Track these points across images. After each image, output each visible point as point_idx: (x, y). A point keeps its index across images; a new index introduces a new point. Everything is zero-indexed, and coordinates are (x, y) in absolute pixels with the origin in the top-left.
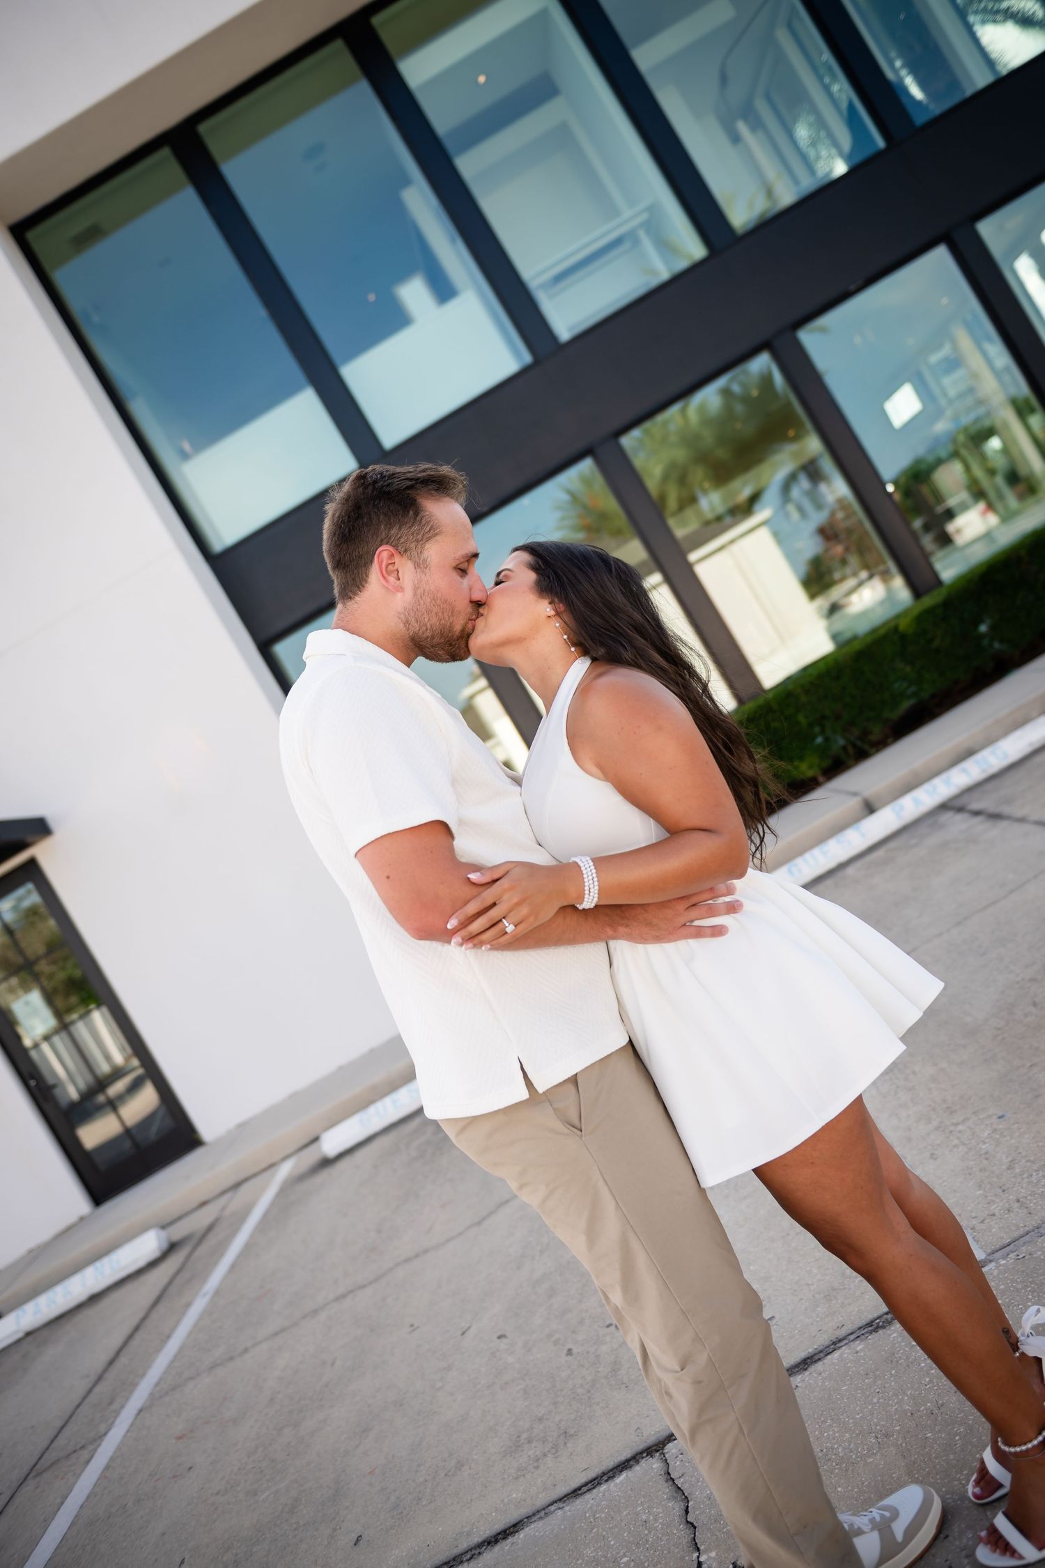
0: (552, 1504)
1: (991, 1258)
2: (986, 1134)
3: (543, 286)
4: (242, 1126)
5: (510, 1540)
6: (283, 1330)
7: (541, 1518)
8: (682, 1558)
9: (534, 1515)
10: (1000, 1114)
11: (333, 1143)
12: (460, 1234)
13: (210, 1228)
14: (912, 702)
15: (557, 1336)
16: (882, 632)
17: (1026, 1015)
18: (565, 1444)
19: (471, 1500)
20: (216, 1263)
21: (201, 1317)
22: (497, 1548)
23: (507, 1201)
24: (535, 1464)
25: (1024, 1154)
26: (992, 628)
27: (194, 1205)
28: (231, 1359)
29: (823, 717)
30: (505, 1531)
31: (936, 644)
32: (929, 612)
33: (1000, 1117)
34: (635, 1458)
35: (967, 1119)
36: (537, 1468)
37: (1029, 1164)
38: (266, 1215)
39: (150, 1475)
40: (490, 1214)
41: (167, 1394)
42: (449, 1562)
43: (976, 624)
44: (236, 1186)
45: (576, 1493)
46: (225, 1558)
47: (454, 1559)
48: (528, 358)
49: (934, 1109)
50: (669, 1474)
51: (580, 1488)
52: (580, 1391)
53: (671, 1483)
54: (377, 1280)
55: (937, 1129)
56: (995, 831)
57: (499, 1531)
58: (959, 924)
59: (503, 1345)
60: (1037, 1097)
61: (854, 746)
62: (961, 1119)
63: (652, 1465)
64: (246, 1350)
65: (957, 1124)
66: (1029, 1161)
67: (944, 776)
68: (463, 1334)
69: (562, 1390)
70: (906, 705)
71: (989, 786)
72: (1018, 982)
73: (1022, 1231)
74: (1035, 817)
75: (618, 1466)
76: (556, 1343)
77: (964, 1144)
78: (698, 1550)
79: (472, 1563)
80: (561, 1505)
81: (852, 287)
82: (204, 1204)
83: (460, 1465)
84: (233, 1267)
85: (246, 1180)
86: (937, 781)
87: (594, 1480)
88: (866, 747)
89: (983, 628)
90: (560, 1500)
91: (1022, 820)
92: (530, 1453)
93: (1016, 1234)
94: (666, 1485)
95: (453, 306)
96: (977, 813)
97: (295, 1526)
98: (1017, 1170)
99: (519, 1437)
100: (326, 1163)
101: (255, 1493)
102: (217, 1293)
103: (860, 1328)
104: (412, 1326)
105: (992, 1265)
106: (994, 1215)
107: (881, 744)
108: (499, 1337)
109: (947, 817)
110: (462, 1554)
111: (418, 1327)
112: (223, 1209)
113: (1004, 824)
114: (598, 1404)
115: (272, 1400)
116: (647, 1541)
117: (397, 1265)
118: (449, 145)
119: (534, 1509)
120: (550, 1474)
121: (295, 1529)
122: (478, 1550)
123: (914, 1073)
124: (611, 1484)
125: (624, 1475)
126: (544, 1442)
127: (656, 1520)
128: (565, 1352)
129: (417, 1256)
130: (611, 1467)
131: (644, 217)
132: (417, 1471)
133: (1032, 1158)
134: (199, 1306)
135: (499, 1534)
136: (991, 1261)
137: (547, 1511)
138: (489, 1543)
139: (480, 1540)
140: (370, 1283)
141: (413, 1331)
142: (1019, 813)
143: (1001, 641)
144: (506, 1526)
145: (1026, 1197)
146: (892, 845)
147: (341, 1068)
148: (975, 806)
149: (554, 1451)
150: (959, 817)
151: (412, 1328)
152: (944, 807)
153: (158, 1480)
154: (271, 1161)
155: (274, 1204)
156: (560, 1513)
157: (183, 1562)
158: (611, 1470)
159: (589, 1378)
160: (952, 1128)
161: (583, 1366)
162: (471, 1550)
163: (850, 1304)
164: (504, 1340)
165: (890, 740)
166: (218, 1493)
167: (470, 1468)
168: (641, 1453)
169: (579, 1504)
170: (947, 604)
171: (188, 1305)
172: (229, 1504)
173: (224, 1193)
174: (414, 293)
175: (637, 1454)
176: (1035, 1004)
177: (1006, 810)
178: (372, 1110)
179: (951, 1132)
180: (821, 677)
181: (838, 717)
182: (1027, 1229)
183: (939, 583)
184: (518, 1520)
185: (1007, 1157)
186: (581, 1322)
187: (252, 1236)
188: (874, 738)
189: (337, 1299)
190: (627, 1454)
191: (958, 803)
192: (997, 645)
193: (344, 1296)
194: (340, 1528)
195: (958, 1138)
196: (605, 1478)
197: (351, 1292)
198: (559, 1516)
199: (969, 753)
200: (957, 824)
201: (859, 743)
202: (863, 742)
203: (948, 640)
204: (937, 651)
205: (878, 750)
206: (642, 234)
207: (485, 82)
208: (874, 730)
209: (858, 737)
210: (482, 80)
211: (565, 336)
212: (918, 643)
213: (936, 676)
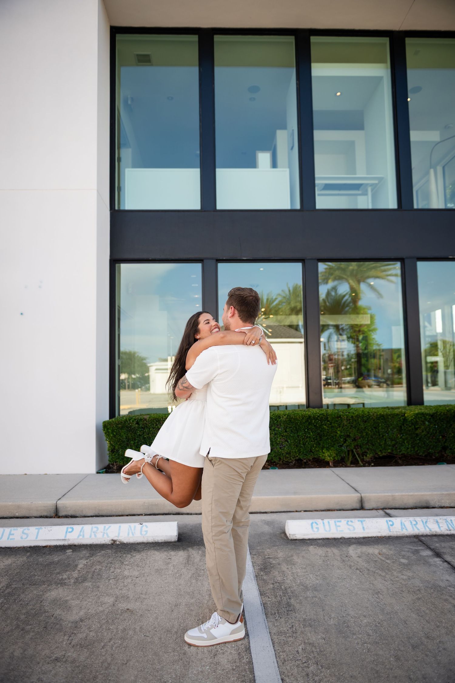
16: (396, 411)
29: (348, 436)
31: (418, 432)
32: (423, 414)
48: (298, 207)
81: (451, 257)
95: (275, 170)
107: (367, 464)
131: (377, 181)
165: (373, 464)
174: (264, 158)
180: (358, 416)
181: (355, 440)
188: (366, 459)
201: (357, 456)
202: (359, 457)
203: (424, 433)
204: (417, 435)
205: (364, 466)
206: (369, 189)
207: (339, 96)
208: (368, 455)
209: (358, 454)
210: (339, 94)
211: (318, 207)
212: (410, 426)
213: (410, 446)
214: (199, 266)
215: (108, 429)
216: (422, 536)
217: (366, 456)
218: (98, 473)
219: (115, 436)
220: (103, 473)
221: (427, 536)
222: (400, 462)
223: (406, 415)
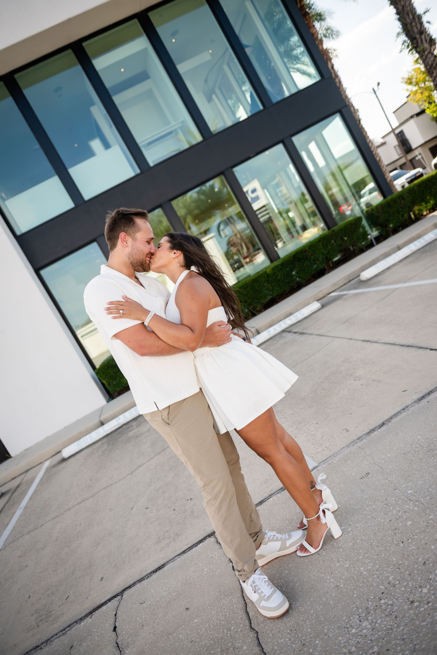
0: (176, 557)
1: (319, 465)
2: (313, 429)
3: (143, 146)
4: (27, 450)
5: (162, 570)
6: (57, 517)
7: (172, 562)
8: (227, 566)
9: (169, 561)
10: (317, 423)
11: (66, 452)
12: (124, 478)
13: (18, 486)
14: (271, 297)
15: (169, 505)
16: (261, 273)
17: (321, 393)
18: (178, 538)
19: (145, 560)
20: (23, 498)
21: (21, 516)
22: (157, 573)
23: (141, 466)
24: (167, 545)
25: (326, 433)
26: (297, 273)
27: (11, 479)
28: (37, 528)
30: (159, 567)
31: (279, 277)
32: (276, 267)
33: (316, 424)
34: (205, 539)
35: (306, 425)
36: (168, 546)
37: (328, 436)
38: (41, 480)
39: (9, 571)
40: (135, 470)
41: (11, 543)
42: (139, 580)
43: (292, 271)
44: (27, 471)
45: (184, 552)
46: (48, 593)
47: (141, 579)
48: (138, 171)
49: (294, 423)
50: (218, 541)
51: (185, 551)
52: (180, 521)
53: (219, 544)
54: (93, 496)
55: (296, 429)
56: (303, 338)
57: (157, 568)
58: (294, 367)
59: (148, 510)
60: (328, 417)
61: (251, 312)
62: (304, 425)
63: (212, 539)
64: (42, 525)
65: (302, 427)
66: (328, 435)
67: (284, 321)
68: (132, 509)
69: (173, 522)
70: (269, 298)
71: (299, 324)
72: (317, 383)
73: (328, 456)
74: (315, 333)
75: (199, 542)
76: (168, 508)
77: (306, 433)
78: (232, 562)
79: (148, 579)
80: (179, 557)
81: (252, 156)
82: (13, 479)
83: (138, 550)
84: (31, 498)
85: (31, 469)
86: (281, 323)
87: (190, 547)
88: (255, 312)
89: (294, 273)
90: (179, 555)
91: (311, 334)
92: (164, 542)
93: (327, 457)
94: (217, 545)
95: (109, 150)
96: (296, 333)
97: (75, 578)
98: (325, 439)
99: (159, 538)
100: (64, 460)
101: (56, 570)
102: (26, 507)
103: (278, 490)
104: (110, 509)
105: (320, 467)
106: (319, 452)
107: (260, 312)
108: (146, 509)
109: (285, 334)
110: (144, 577)
111: (113, 509)
112: (22, 480)
113: (306, 335)
114: (188, 524)
115: (57, 539)
116: (213, 563)
117: (101, 490)
118: (110, 92)
119: (169, 559)
120: (174, 548)
121: (76, 579)
122: (150, 575)
123: (285, 413)
124: (197, 548)
125: (201, 544)
126: (169, 538)
127: (215, 556)
128: (172, 510)
129: (108, 486)
130: (196, 542)
131: (180, 125)
132: (121, 554)
133: (329, 435)
134: (18, 513)
135: (157, 569)
136: (319, 466)
137: (174, 559)
138: (154, 572)
139: (150, 571)
140: (91, 497)
141: (111, 510)
142: (310, 332)
143: (299, 278)
144: (160, 566)
145: (329, 446)
146: (267, 344)
147: (66, 427)
148: (294, 330)
149: (174, 540)
150: (289, 334)
151: (110, 510)
152: (284, 331)
153: (13, 572)
154: (41, 462)
155: (44, 475)
156: (179, 559)
157: (30, 596)
158: (196, 543)
159: (183, 517)
160: (301, 428)
161: (180, 513)
162: (147, 575)
163: (274, 483)
164: (148, 509)
165: (263, 310)
166: (40, 573)
167: (142, 550)
168: (207, 536)
169: (186, 555)
170: (282, 264)
171: (14, 513)
172: (46, 575)
173: (22, 474)
174: (96, 144)
175: (205, 537)
176: (324, 390)
177: (305, 331)
178: (82, 440)
179: (301, 429)
181: (246, 302)
182: (330, 455)
183: (279, 257)
184: (165, 563)
185: (321, 435)
186: (177, 500)
187: (37, 487)
188: (258, 309)
189: (78, 504)
190: (202, 538)
191: (288, 330)
192: (298, 279)
193: (80, 503)
194: (94, 576)
195: (303, 431)
196: (194, 546)
197: (83, 501)
198: (179, 560)
199: (291, 314)
200: (289, 336)
201: (253, 311)
202: (254, 310)
203: (282, 276)
204: (279, 280)
205: (259, 314)
206: (179, 131)
207: (124, 71)
208: (258, 307)
209: (252, 309)
210: (122, 70)
211: (152, 164)
212: (273, 277)
213: (278, 288)
214: (95, 245)
215: (100, 374)
216: (286, 329)
217: (257, 307)
218: (108, 402)
219: (106, 375)
220: (111, 400)
221: (287, 328)
222: (278, 300)
223: (267, 272)
